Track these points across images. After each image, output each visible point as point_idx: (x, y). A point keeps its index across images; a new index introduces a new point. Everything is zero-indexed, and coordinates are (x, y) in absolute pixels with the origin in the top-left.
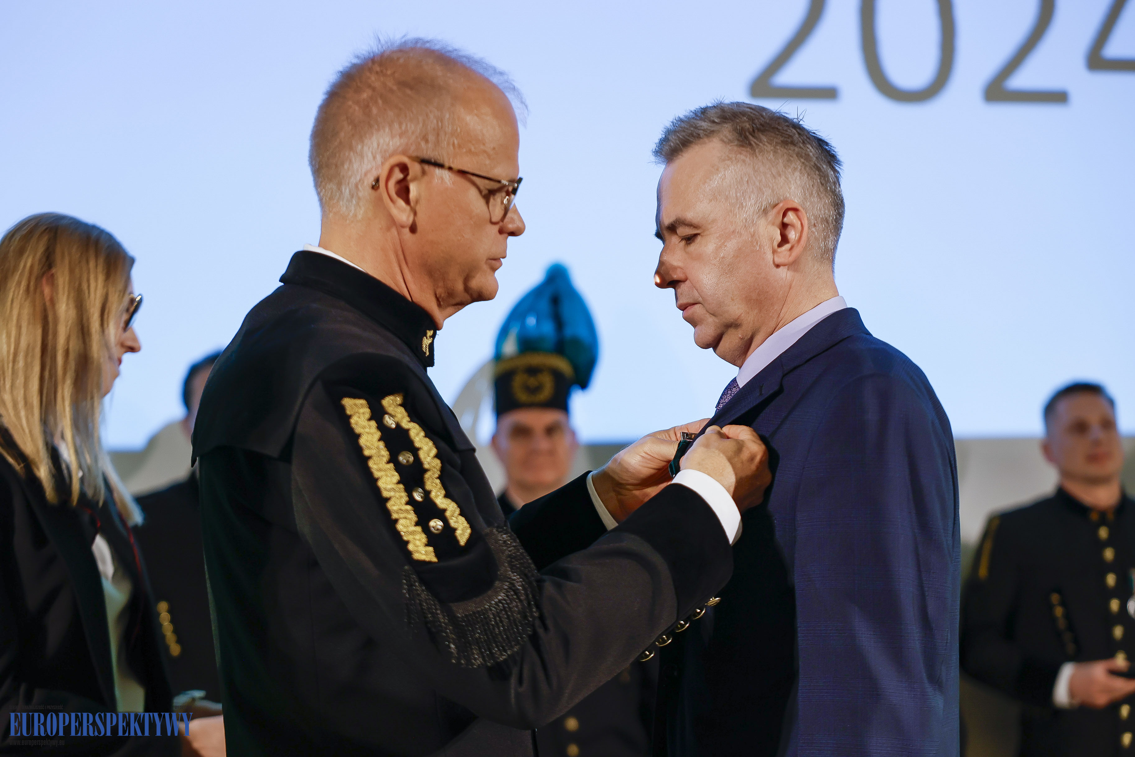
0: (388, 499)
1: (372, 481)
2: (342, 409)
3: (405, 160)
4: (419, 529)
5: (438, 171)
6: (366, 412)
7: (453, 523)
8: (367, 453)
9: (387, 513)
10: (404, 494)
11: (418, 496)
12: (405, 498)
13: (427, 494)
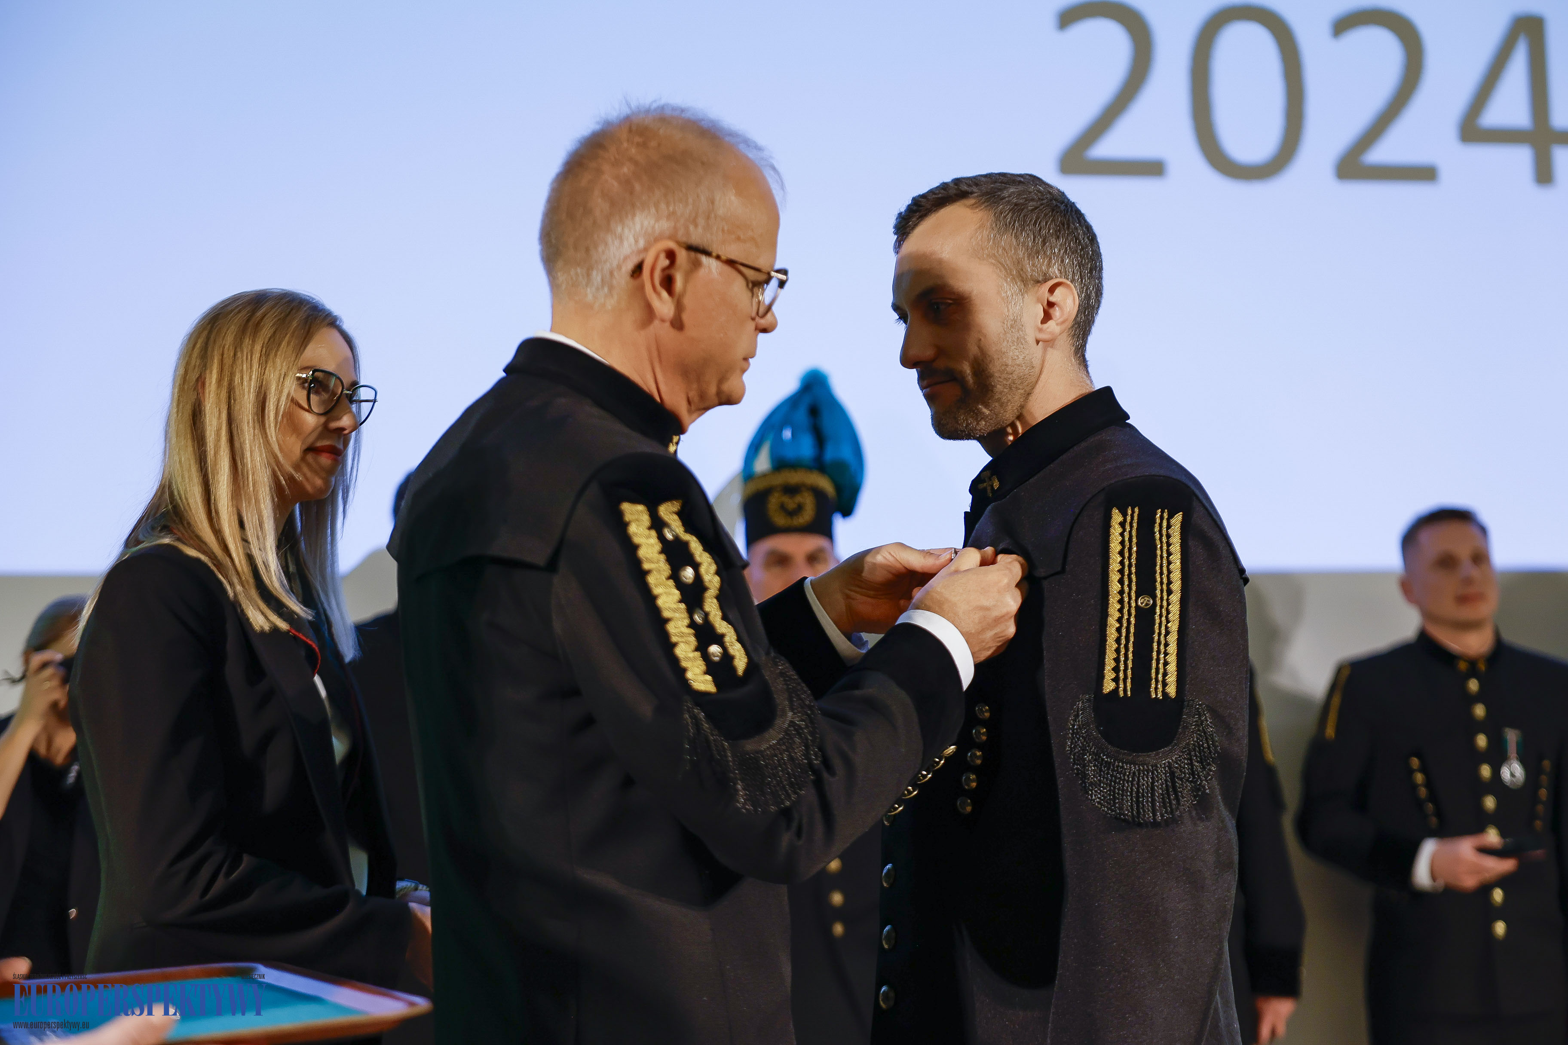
0: (667, 620)
1: (650, 599)
2: (620, 514)
3: (671, 245)
4: (698, 654)
5: (704, 259)
6: (646, 519)
7: (732, 651)
8: (646, 566)
9: (666, 635)
10: (685, 615)
11: (698, 619)
12: (687, 621)
13: (707, 615)
